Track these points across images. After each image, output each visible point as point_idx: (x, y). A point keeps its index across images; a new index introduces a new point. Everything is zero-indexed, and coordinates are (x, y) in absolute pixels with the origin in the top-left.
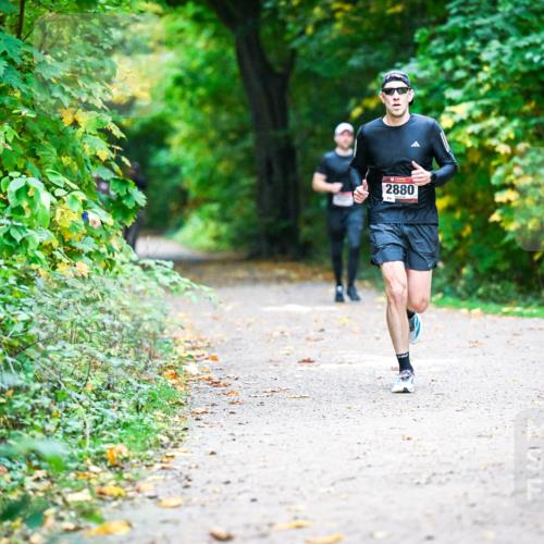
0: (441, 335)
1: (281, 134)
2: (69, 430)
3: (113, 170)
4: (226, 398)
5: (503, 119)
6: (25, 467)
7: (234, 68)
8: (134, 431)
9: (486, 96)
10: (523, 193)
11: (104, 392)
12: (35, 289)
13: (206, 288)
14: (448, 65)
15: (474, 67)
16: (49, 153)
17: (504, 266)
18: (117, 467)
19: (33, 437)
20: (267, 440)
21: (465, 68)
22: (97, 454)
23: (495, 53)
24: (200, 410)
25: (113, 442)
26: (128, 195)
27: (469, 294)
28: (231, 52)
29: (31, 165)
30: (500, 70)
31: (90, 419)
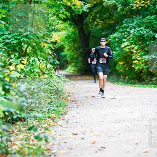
0: (122, 91)
1: (88, 48)
2: (43, 111)
3: (52, 56)
4: (76, 104)
5: (135, 45)
6: (33, 119)
7: (78, 34)
8: (57, 111)
9: (131, 40)
10: (139, 61)
11: (50, 103)
12: (36, 81)
13: (72, 81)
14: (123, 34)
15: (129, 34)
16: (39, 53)
17: (135, 76)
18: (53, 119)
19: (35, 113)
20: (85, 113)
21: (127, 35)
22: (49, 116)
23: (133, 32)
24: (70, 107)
25: (52, 114)
26: (55, 61)
27: (127, 83)
28: (77, 31)
29: (35, 55)
30: (134, 35)
31: (47, 109)
